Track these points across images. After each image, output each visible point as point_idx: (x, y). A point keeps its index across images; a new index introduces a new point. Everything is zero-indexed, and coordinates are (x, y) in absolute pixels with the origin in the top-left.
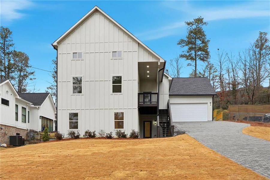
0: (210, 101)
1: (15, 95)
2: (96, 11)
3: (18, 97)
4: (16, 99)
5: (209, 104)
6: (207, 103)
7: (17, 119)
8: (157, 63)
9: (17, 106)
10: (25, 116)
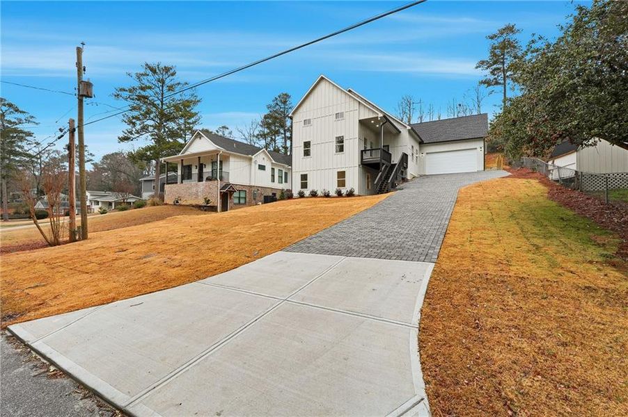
0: (480, 145)
1: (271, 160)
2: (322, 78)
3: (274, 162)
4: (272, 163)
5: (479, 149)
6: (476, 149)
7: (273, 181)
8: (377, 117)
9: (273, 169)
10: (282, 177)
